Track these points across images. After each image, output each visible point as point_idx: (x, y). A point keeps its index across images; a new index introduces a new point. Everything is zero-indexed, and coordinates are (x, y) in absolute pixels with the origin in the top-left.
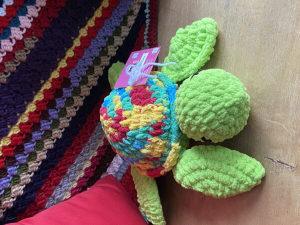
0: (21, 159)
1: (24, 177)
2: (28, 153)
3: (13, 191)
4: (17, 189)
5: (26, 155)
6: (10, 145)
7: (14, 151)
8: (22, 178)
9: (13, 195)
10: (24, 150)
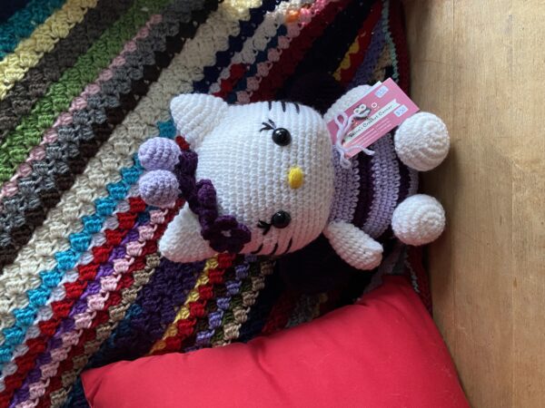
0: (232, 288)
1: (239, 312)
2: (241, 279)
3: (226, 331)
4: (231, 328)
5: (238, 282)
6: (217, 268)
7: (222, 276)
8: (236, 314)
9: (226, 338)
10: (234, 276)
